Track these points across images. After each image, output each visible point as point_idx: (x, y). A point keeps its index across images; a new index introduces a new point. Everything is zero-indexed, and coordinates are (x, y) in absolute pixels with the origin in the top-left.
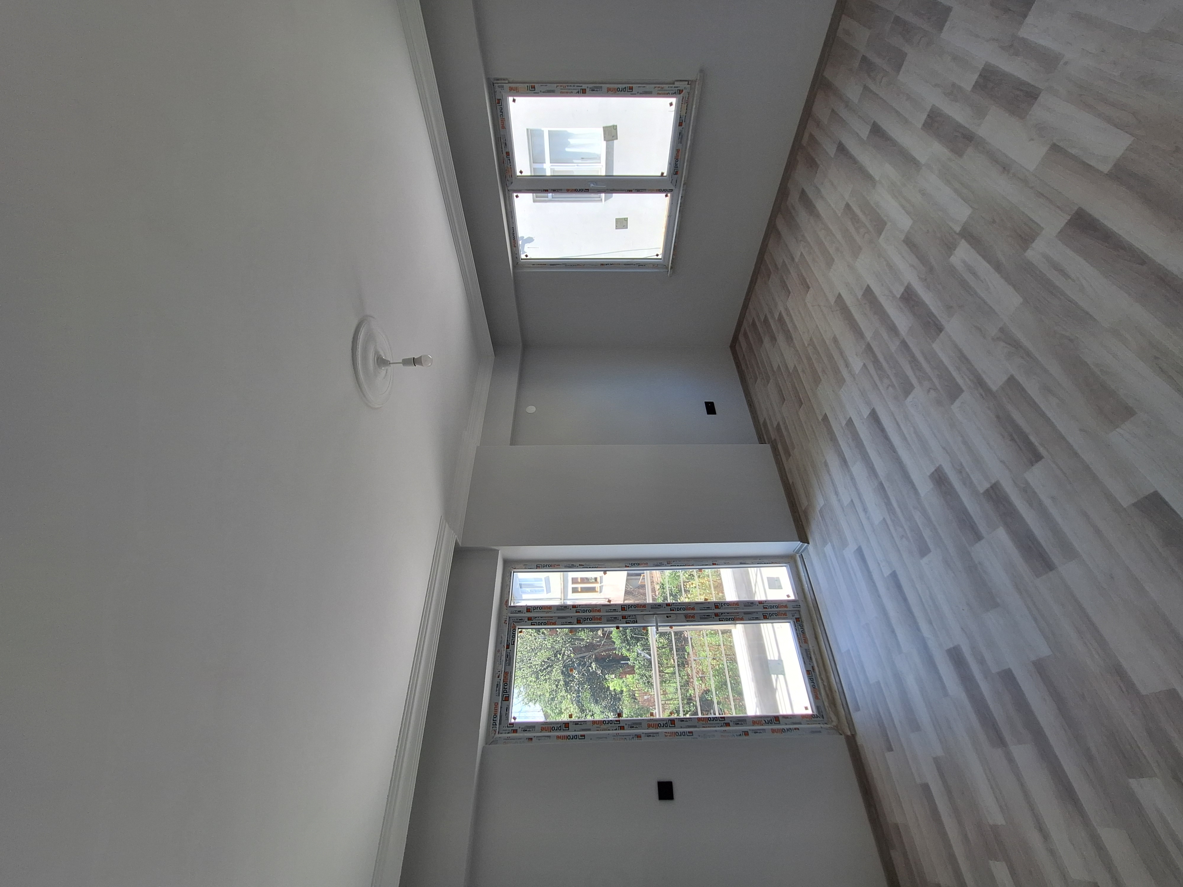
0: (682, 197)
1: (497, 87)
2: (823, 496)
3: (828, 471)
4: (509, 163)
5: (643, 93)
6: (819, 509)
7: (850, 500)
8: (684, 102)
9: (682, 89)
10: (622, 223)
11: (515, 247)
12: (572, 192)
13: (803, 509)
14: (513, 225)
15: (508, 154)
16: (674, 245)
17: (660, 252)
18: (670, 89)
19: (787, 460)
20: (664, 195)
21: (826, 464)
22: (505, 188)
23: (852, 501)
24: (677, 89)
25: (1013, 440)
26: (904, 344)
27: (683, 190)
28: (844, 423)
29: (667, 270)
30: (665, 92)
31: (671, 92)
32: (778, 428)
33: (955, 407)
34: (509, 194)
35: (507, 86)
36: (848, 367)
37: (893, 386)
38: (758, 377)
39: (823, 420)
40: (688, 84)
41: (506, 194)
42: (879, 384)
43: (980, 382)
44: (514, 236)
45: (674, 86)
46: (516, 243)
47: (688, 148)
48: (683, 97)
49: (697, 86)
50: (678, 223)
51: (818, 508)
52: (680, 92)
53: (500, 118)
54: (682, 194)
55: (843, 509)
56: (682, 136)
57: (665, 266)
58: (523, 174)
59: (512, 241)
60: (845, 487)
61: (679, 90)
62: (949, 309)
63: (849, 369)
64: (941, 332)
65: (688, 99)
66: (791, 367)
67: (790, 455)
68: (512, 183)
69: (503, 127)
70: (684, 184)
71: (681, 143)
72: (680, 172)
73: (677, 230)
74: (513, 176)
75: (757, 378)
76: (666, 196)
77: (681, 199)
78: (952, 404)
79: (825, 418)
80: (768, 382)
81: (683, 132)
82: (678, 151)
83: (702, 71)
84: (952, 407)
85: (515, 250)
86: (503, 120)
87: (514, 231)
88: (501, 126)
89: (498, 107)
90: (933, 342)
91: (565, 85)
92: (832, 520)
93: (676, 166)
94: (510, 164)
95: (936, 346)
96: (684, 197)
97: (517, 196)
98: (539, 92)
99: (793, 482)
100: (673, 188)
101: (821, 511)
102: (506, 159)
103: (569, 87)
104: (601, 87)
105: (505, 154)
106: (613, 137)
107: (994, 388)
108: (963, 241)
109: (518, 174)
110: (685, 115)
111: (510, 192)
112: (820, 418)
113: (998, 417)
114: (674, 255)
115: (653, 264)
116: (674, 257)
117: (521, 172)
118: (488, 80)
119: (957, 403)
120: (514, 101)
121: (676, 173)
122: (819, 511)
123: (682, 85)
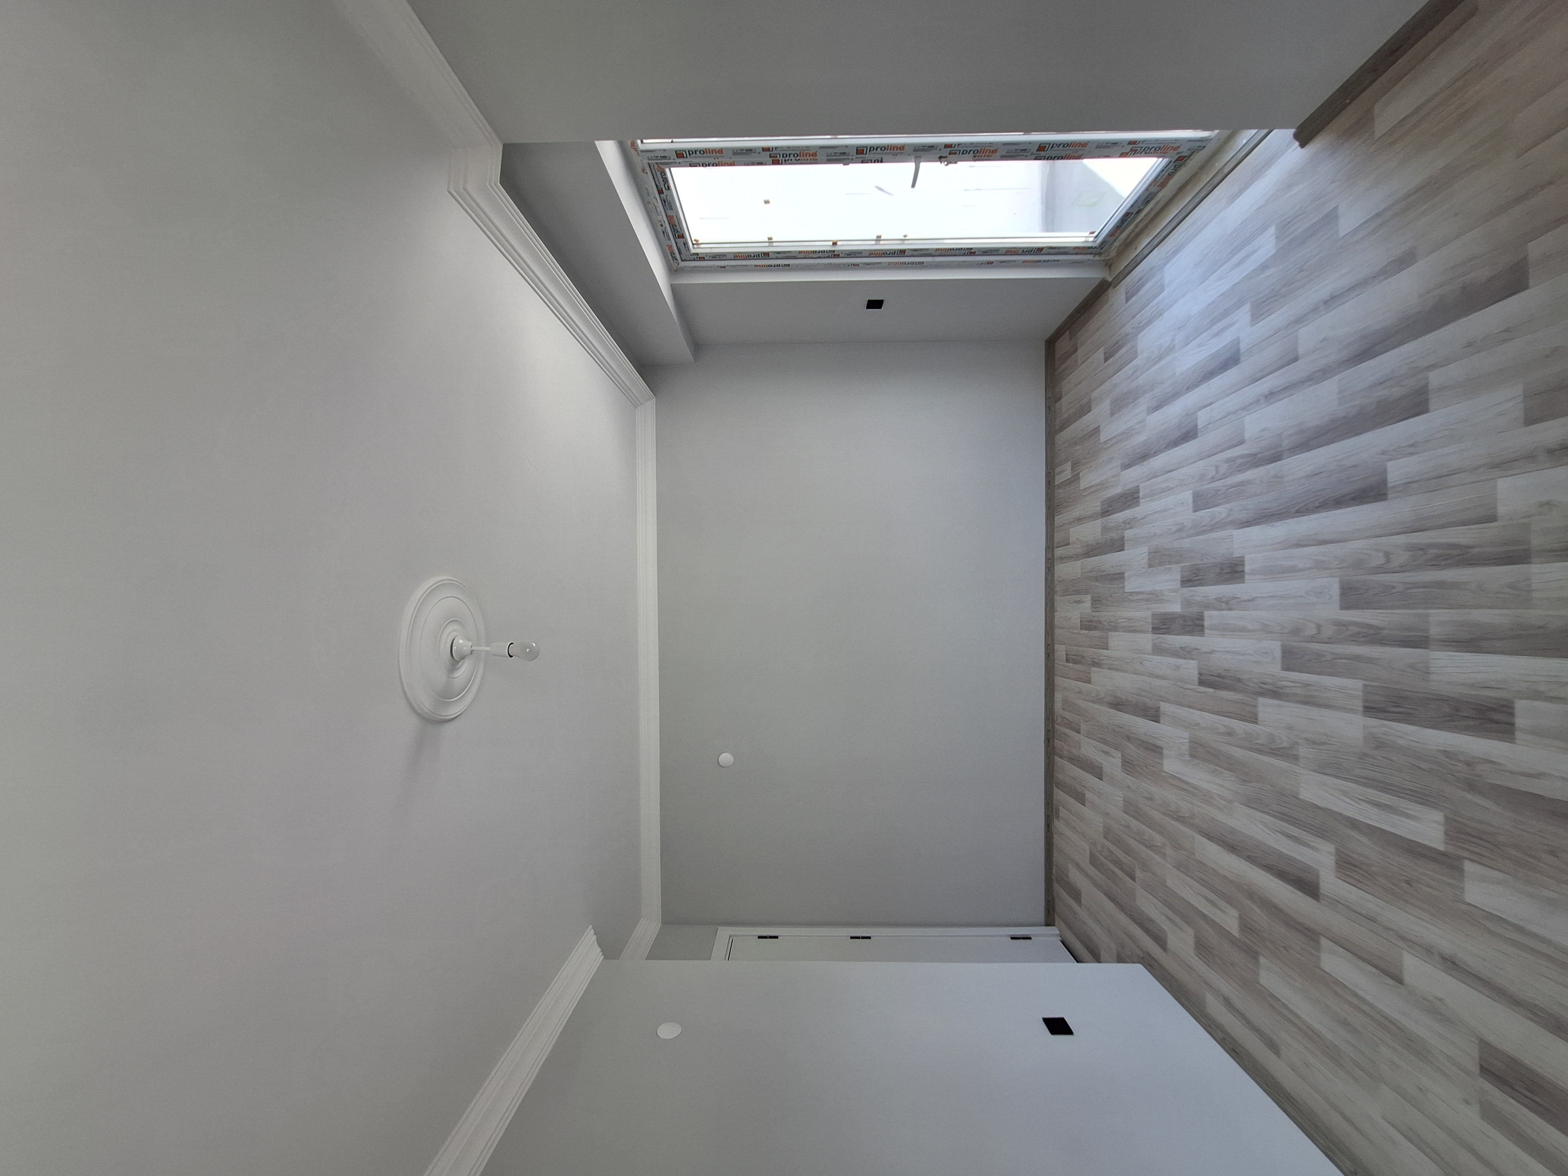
25: (1219, 676)
26: (1421, 642)
33: (1276, 647)
43: (1276, 693)
62: (1380, 744)
64: (1365, 707)
78: (1283, 646)
84: (1279, 643)
90: (1366, 686)
95: (1355, 685)
107: (1261, 700)
108: (1441, 847)
113: (1239, 680)
119: (1278, 653)
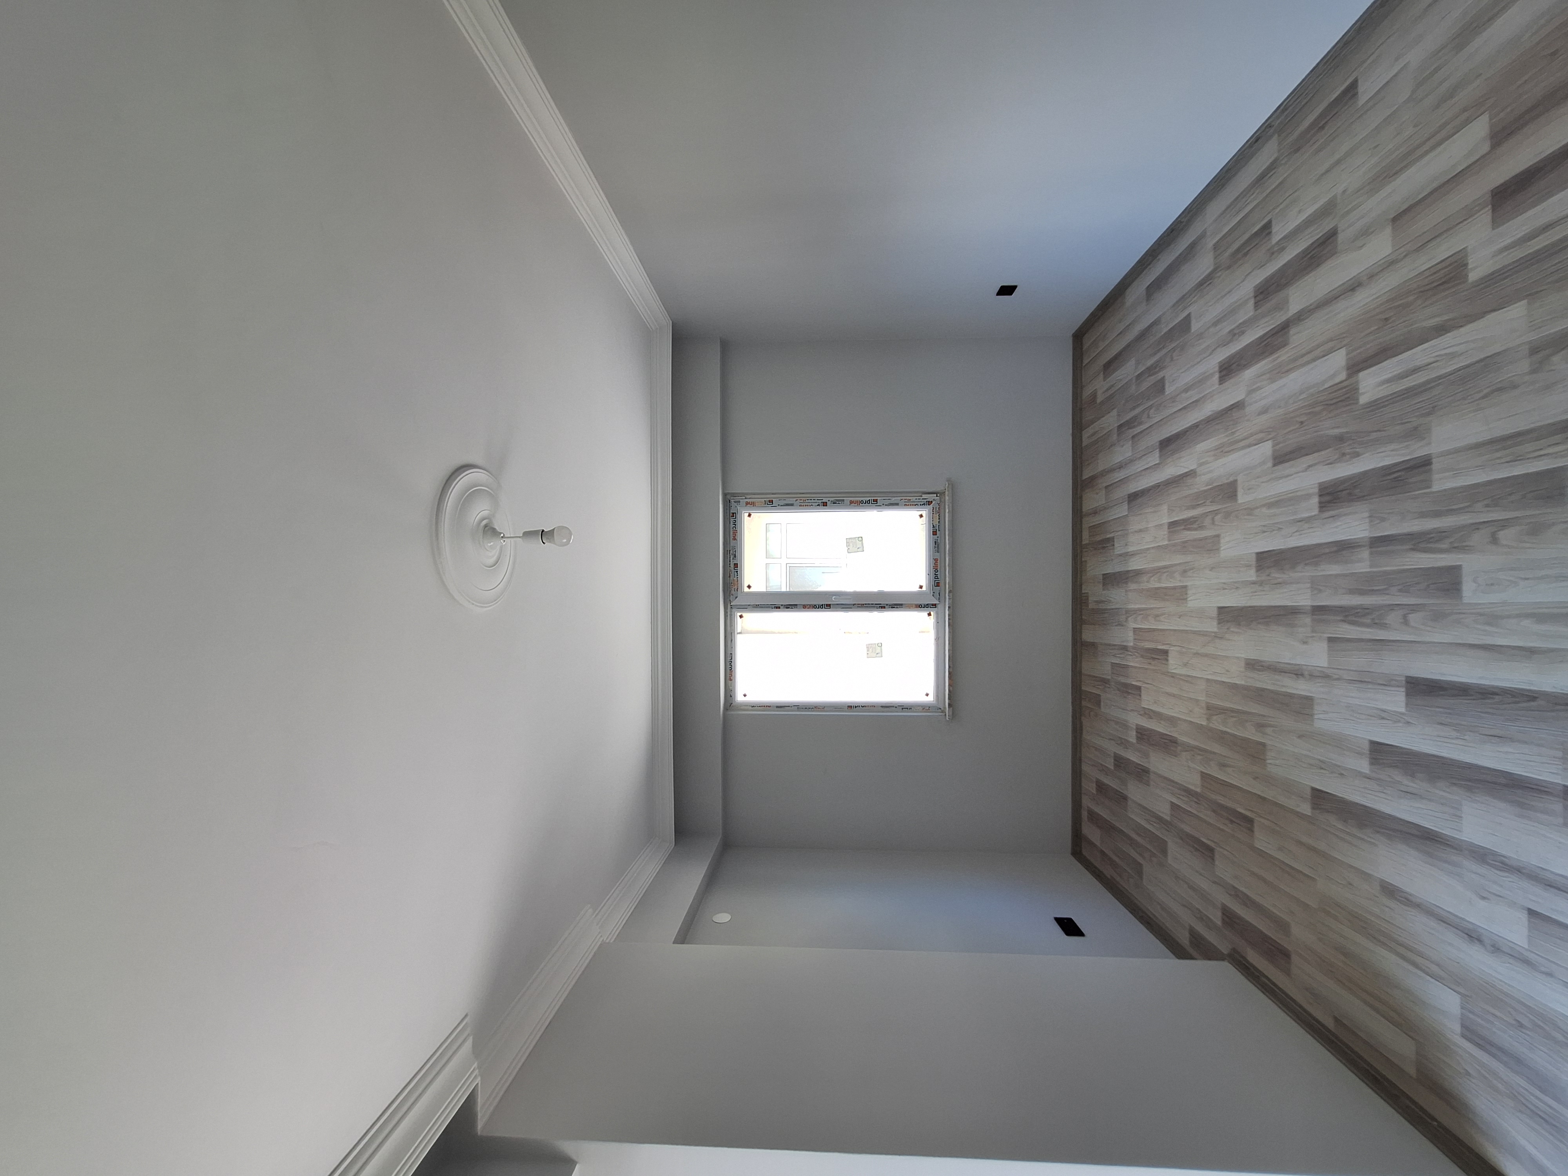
0: (949, 607)
1: (733, 502)
2: (1437, 978)
3: (1408, 901)
4: (736, 575)
5: (890, 505)
6: (1457, 1028)
7: (1524, 917)
8: (934, 512)
9: (931, 500)
10: (875, 650)
11: (731, 680)
12: (810, 609)
13: (1412, 1071)
14: (732, 651)
15: (736, 565)
16: (949, 671)
17: (931, 690)
18: (917, 500)
19: (1287, 972)
20: (926, 614)
21: (1390, 891)
22: (727, 605)
23: (1531, 913)
24: (926, 500)
27: (949, 599)
28: (1364, 765)
29: (944, 714)
30: (913, 503)
31: (919, 504)
32: (1230, 919)
34: (731, 612)
35: (743, 501)
36: (1302, 675)
37: (1414, 608)
38: (1139, 859)
39: (1315, 806)
40: (937, 496)
41: (727, 612)
42: (1381, 634)
44: (731, 665)
45: (921, 498)
46: (733, 675)
47: (947, 552)
48: (933, 508)
49: (947, 498)
50: (949, 640)
51: (1452, 1029)
52: (930, 503)
53: (732, 530)
54: (949, 604)
55: (1527, 962)
56: (938, 545)
57: (940, 709)
58: (751, 590)
59: (728, 671)
60: (1483, 898)
61: (929, 502)
63: (1306, 673)
65: (939, 509)
66: (1194, 782)
67: (1286, 954)
68: (736, 597)
69: (735, 539)
70: (950, 592)
71: (938, 552)
72: (942, 584)
73: (949, 650)
74: (739, 590)
75: (1140, 865)
76: (929, 615)
77: (948, 610)
79: (1319, 797)
80: (1164, 852)
81: (939, 541)
82: (936, 560)
83: (949, 480)
85: (730, 685)
86: (735, 532)
87: (732, 659)
88: (733, 537)
89: (732, 520)
91: (804, 499)
92: (1521, 1025)
93: (936, 577)
94: (737, 577)
96: (952, 607)
97: (741, 617)
98: (777, 505)
99: (1336, 1020)
100: (936, 602)
101: (1470, 1032)
102: (733, 570)
103: (809, 501)
104: (843, 500)
105: (732, 566)
106: (858, 548)
109: (746, 590)
110: (938, 524)
111: (733, 610)
112: (1306, 809)
114: (951, 686)
115: (922, 706)
116: (951, 689)
117: (749, 587)
118: (725, 495)
120: (750, 515)
121: (938, 585)
122: (1463, 1036)
123: (930, 497)
